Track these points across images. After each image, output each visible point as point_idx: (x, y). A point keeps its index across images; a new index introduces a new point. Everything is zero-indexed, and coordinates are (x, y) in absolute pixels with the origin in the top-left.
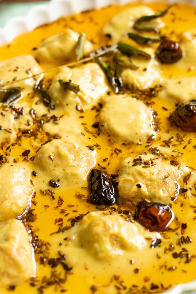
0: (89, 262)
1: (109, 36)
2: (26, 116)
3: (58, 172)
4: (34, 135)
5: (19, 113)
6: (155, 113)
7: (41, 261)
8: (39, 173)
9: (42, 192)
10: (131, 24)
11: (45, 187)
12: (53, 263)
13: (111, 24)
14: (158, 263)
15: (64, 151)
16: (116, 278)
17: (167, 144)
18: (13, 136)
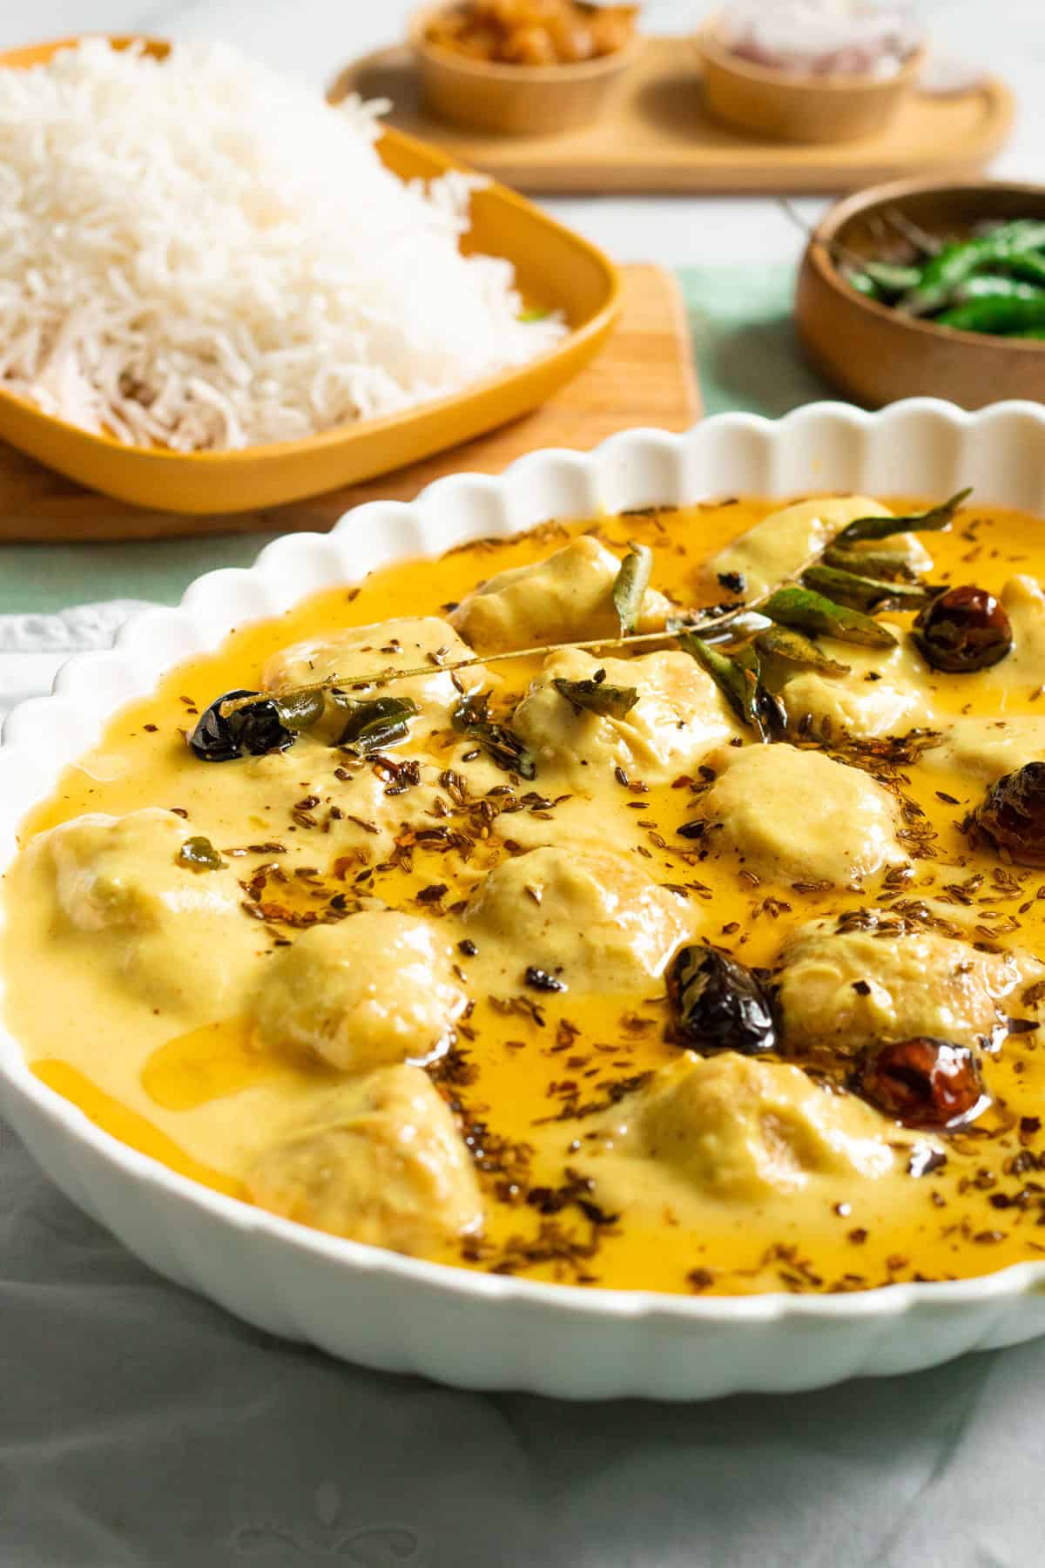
0: (683, 1201)
1: (731, 582)
2: (428, 790)
3: (559, 943)
4: (460, 844)
5: (406, 777)
6: (911, 810)
7: (502, 1194)
8: (486, 947)
9: (496, 1005)
10: (816, 547)
11: (507, 989)
12: (544, 1201)
13: (741, 546)
14: (935, 1220)
15: (581, 874)
16: (783, 1254)
17: (959, 895)
18: (383, 844)
